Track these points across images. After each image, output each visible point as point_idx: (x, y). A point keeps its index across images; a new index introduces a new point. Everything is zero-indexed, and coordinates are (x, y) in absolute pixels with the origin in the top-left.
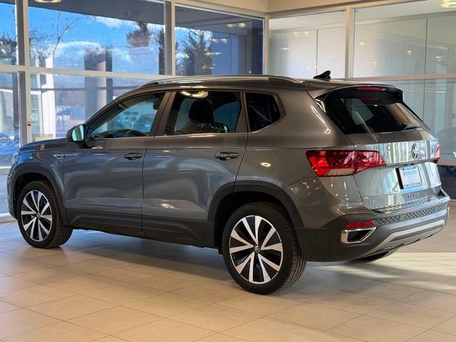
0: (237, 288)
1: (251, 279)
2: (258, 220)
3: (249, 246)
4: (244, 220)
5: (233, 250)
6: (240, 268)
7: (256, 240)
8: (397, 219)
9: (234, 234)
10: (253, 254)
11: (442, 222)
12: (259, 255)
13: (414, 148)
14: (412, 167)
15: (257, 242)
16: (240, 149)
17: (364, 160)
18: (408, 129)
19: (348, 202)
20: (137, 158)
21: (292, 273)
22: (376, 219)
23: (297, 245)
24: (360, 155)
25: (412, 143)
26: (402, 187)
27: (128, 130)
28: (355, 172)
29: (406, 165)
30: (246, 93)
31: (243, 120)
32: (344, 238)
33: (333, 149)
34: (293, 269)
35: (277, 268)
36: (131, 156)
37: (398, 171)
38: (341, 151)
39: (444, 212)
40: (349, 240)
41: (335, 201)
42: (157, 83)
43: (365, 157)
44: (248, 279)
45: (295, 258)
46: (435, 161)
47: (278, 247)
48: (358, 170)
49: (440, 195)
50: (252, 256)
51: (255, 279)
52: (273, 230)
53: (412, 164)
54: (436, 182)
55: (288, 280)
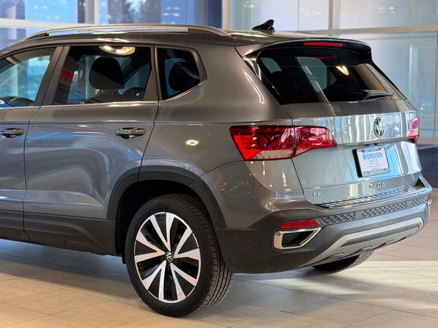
0: (144, 308)
1: (161, 297)
2: (170, 218)
3: (160, 253)
4: (152, 218)
5: (139, 258)
6: (147, 283)
7: (168, 245)
8: (351, 216)
9: (141, 238)
10: (164, 263)
11: (419, 220)
12: (172, 265)
13: (377, 122)
14: (376, 147)
15: (169, 247)
16: (146, 124)
17: (311, 139)
18: (371, 98)
19: (289, 193)
20: (17, 135)
21: (212, 289)
22: (321, 217)
23: (219, 251)
24: (305, 131)
25: (375, 116)
26: (360, 175)
27: (13, 98)
28: (294, 155)
29: (368, 145)
30: (158, 49)
31: (153, 84)
32: (278, 242)
33: (267, 124)
34: (214, 283)
35: (194, 281)
36: (9, 132)
37: (355, 152)
38: (277, 126)
39: (422, 207)
40: (284, 244)
41: (266, 193)
42: (46, 35)
43: (313, 135)
44: (158, 297)
45: (216, 268)
46: (412, 140)
47: (195, 254)
48: (298, 152)
49: (419, 184)
50: (163, 266)
51: (166, 297)
52: (188, 232)
53: (375, 144)
54: (415, 167)
55: (208, 298)
